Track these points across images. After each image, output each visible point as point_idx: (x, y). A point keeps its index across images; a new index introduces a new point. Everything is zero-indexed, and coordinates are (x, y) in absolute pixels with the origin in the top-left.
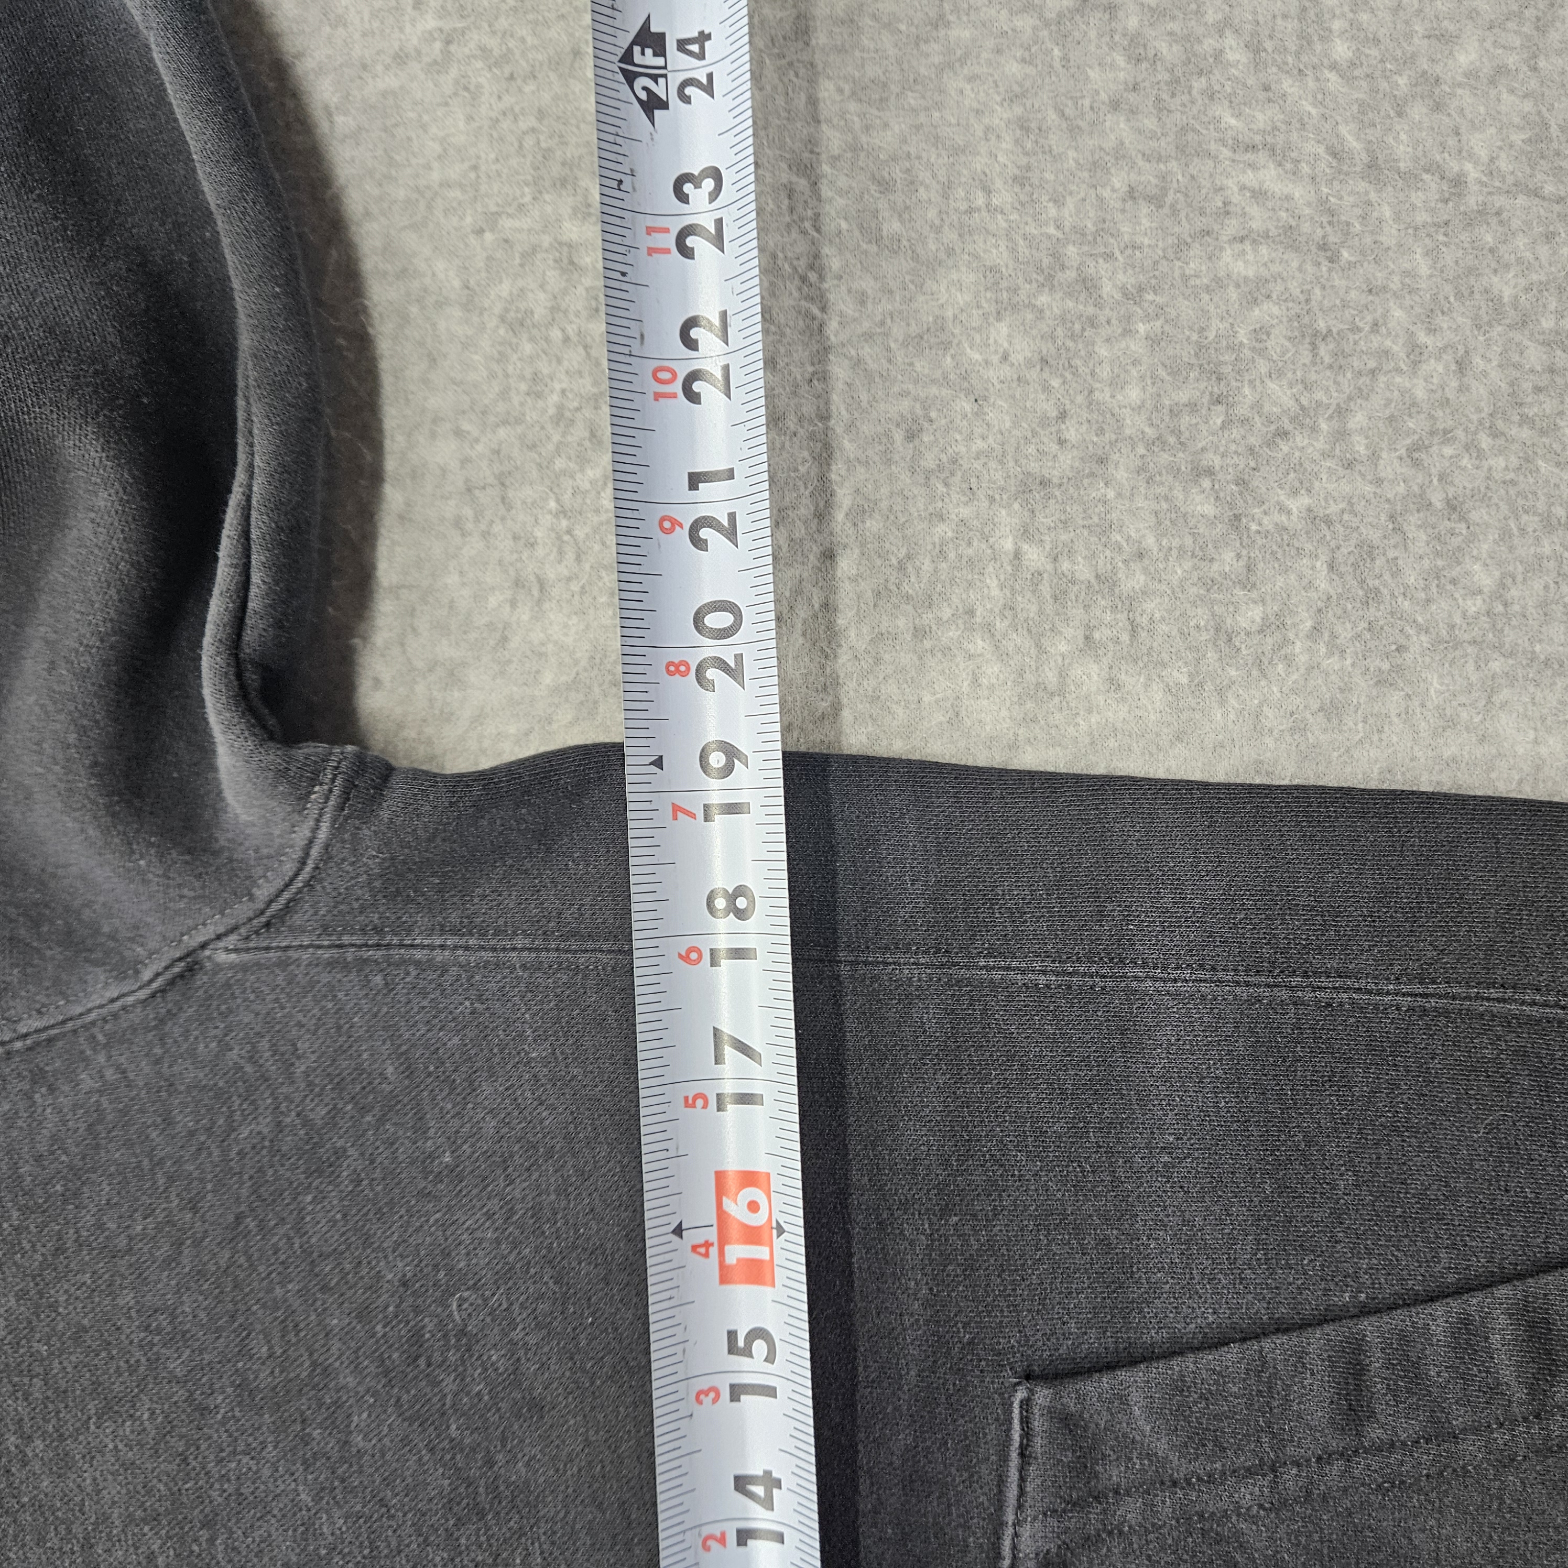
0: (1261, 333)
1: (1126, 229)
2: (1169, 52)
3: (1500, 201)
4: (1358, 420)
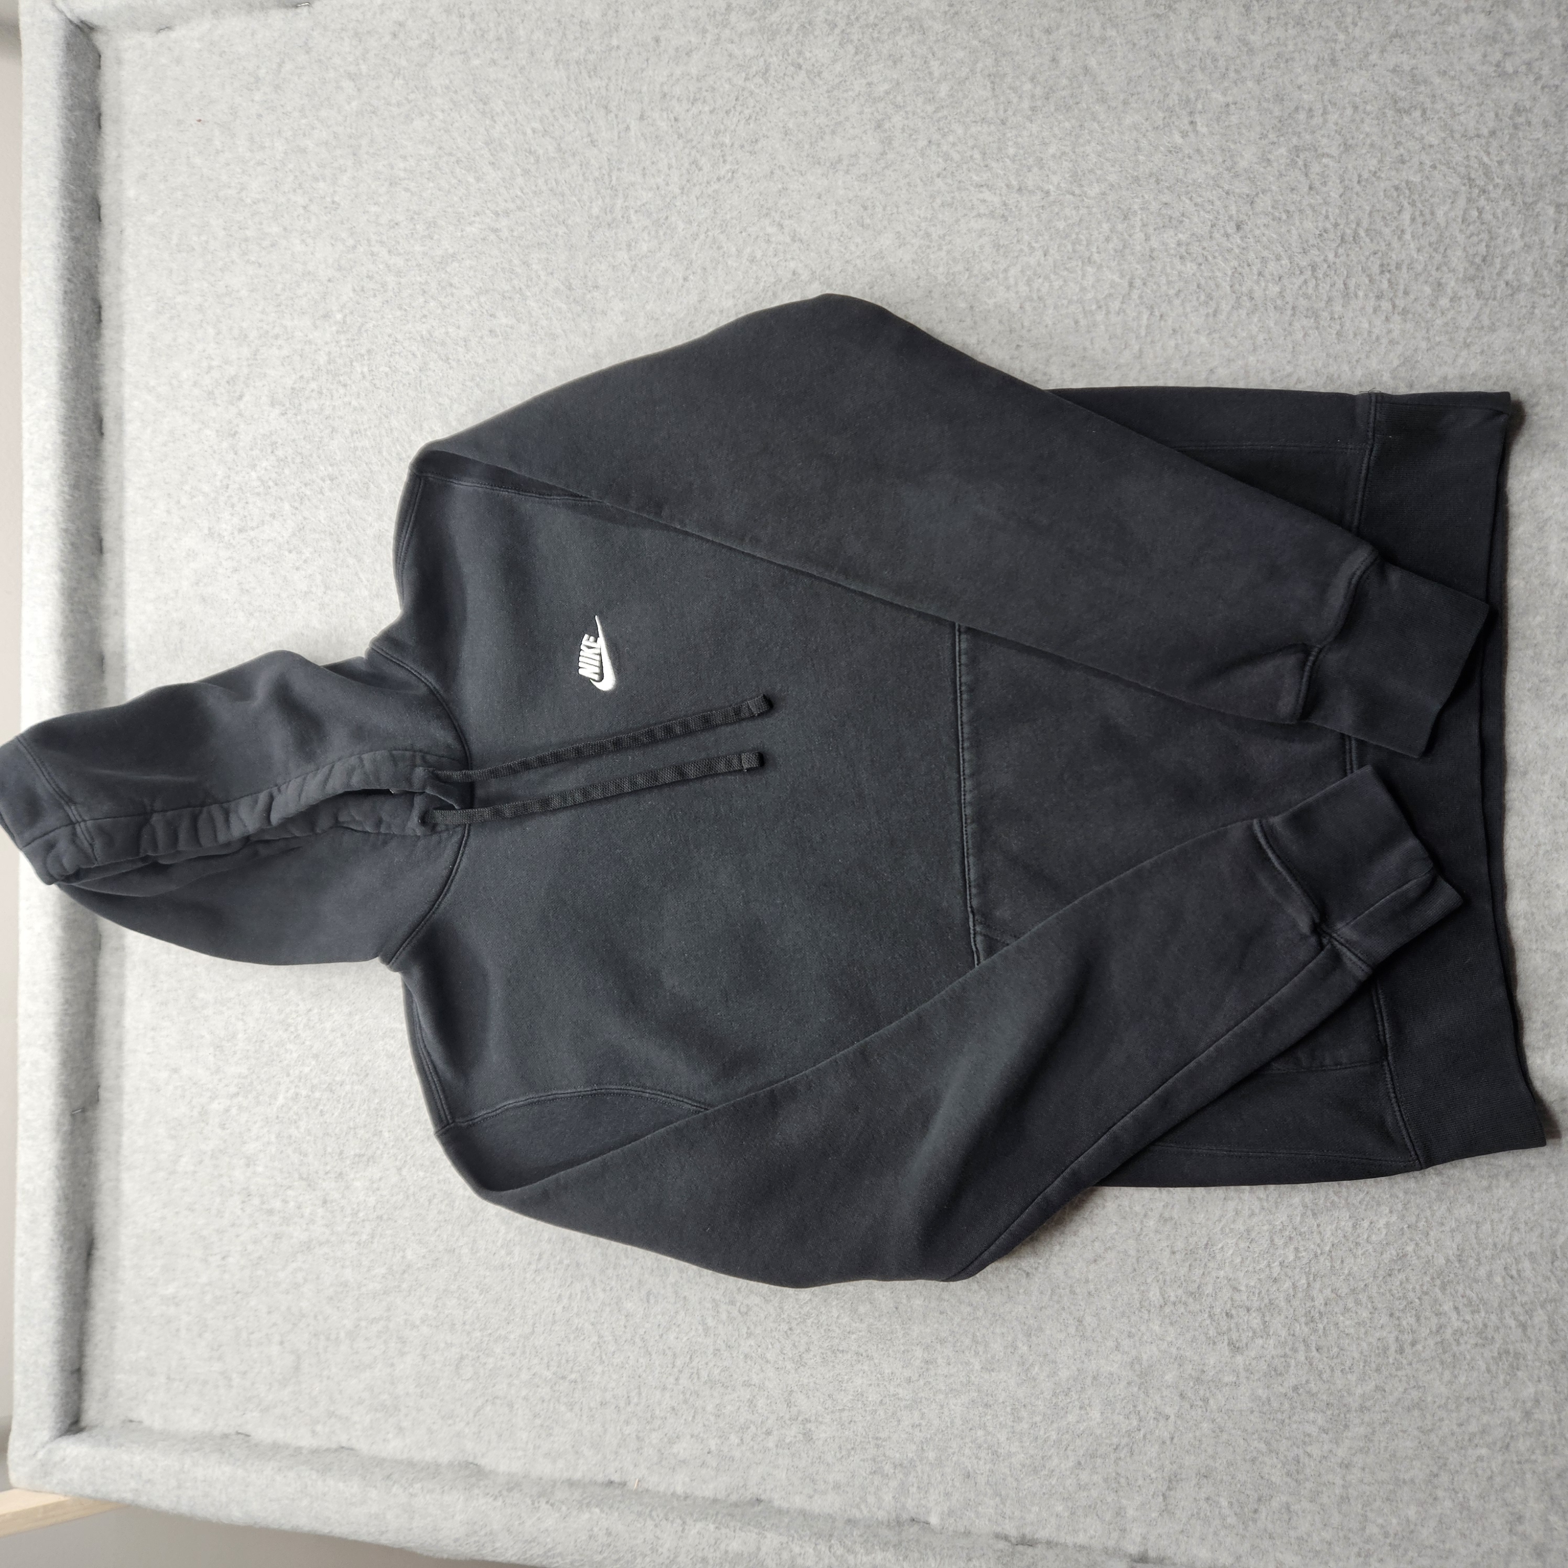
0: (982, 247)
1: (940, 216)
2: (957, 157)
3: (1061, 197)
4: (1013, 272)
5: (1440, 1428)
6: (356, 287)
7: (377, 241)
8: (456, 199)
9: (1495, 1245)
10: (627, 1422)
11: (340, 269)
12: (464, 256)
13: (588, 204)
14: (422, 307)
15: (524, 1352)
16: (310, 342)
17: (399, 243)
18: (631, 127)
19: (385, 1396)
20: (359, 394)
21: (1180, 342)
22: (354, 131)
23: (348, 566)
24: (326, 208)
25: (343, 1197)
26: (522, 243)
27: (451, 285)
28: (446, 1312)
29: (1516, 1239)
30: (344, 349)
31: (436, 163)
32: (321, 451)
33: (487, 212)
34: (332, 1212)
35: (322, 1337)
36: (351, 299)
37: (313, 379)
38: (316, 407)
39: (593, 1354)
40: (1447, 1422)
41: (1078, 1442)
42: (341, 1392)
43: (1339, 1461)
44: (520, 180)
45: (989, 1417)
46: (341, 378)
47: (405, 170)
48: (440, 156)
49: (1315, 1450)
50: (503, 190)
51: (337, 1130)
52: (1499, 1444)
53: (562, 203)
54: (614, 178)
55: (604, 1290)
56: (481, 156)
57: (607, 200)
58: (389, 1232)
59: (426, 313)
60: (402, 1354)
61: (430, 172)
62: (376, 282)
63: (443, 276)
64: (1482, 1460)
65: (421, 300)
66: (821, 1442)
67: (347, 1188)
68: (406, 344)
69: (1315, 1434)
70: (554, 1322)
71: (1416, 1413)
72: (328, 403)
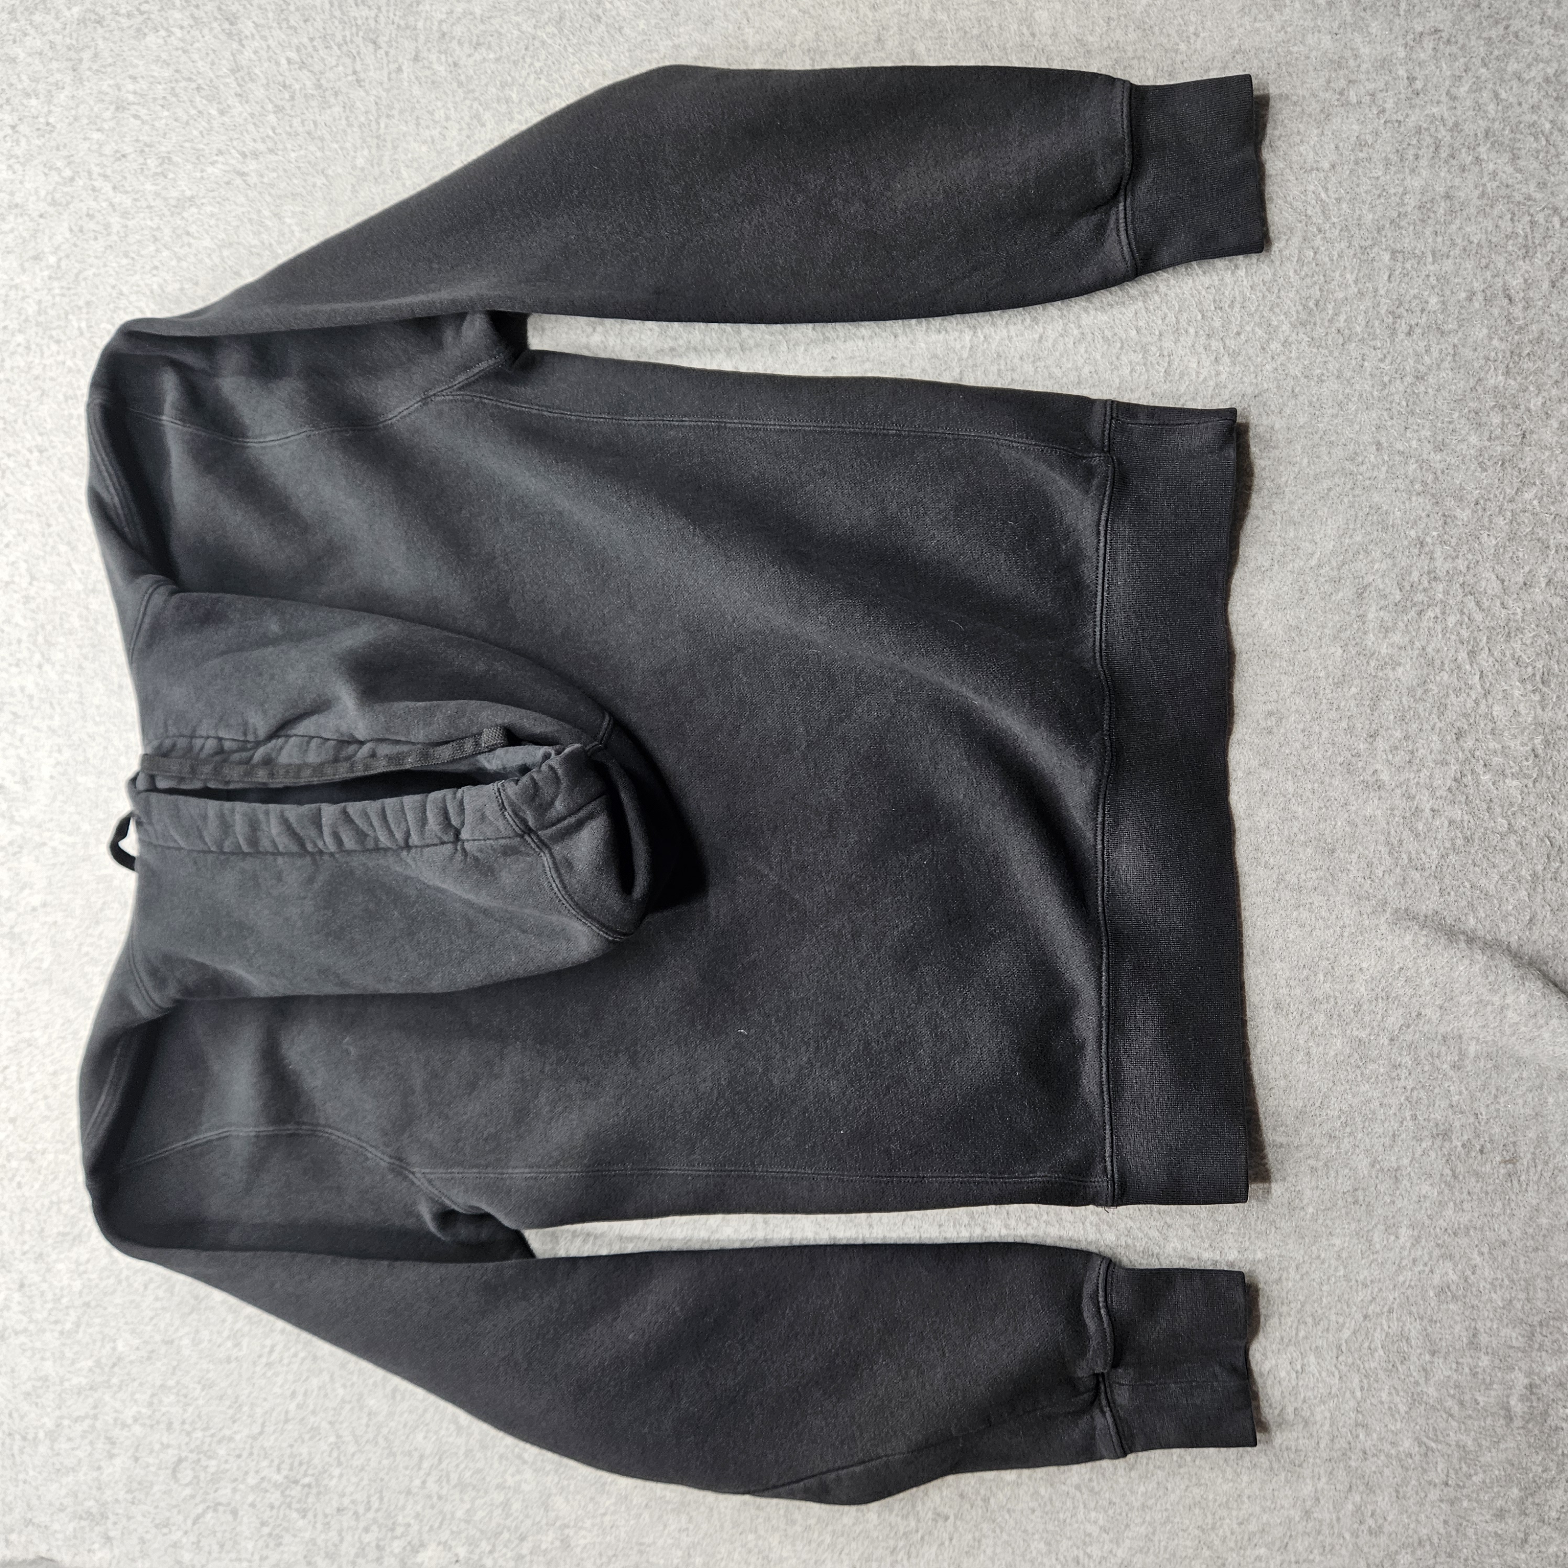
5: (1221, 1526)
6: (74, 228)
7: (99, 174)
8: (195, 133)
9: (1282, 1339)
10: (367, 1530)
11: (54, 203)
12: (204, 201)
13: (352, 153)
14: (152, 257)
15: (251, 1454)
16: (16, 287)
17: (125, 178)
18: (404, 68)
19: (91, 1503)
20: (75, 353)
21: (1002, 367)
22: (74, 42)
23: (58, 554)
24: (38, 129)
25: (44, 1280)
26: (273, 192)
27: (188, 233)
28: (164, 1410)
29: (1302, 1334)
30: (58, 299)
31: (173, 89)
32: (27, 417)
33: (233, 151)
34: (30, 1297)
35: (17, 1437)
36: (67, 240)
37: (20, 331)
38: (22, 364)
39: (330, 1456)
40: (1227, 1521)
41: (854, 1545)
42: (39, 1498)
43: (1119, 1561)
44: (272, 118)
45: (760, 1520)
46: (54, 333)
47: (135, 93)
48: (177, 81)
49: (1095, 1550)
50: (251, 127)
51: (38, 1206)
52: (1278, 1544)
53: (322, 149)
54: (382, 125)
55: (344, 1386)
56: (226, 85)
57: (374, 151)
58: (97, 1321)
59: (157, 264)
60: (111, 1456)
61: (164, 98)
62: (98, 223)
63: (179, 222)
64: (1260, 1560)
65: (152, 248)
66: (579, 1550)
67: (49, 1270)
68: (133, 298)
69: (1095, 1534)
70: (287, 1421)
71: (1197, 1511)
72: (37, 361)
